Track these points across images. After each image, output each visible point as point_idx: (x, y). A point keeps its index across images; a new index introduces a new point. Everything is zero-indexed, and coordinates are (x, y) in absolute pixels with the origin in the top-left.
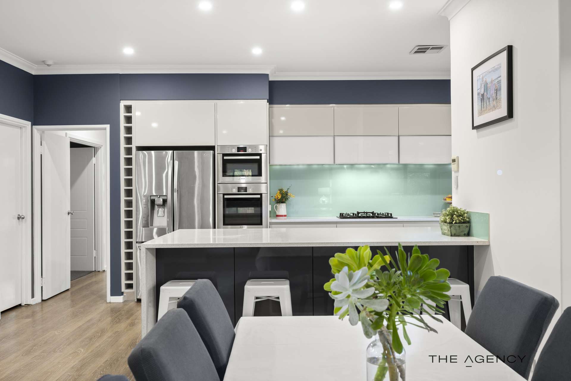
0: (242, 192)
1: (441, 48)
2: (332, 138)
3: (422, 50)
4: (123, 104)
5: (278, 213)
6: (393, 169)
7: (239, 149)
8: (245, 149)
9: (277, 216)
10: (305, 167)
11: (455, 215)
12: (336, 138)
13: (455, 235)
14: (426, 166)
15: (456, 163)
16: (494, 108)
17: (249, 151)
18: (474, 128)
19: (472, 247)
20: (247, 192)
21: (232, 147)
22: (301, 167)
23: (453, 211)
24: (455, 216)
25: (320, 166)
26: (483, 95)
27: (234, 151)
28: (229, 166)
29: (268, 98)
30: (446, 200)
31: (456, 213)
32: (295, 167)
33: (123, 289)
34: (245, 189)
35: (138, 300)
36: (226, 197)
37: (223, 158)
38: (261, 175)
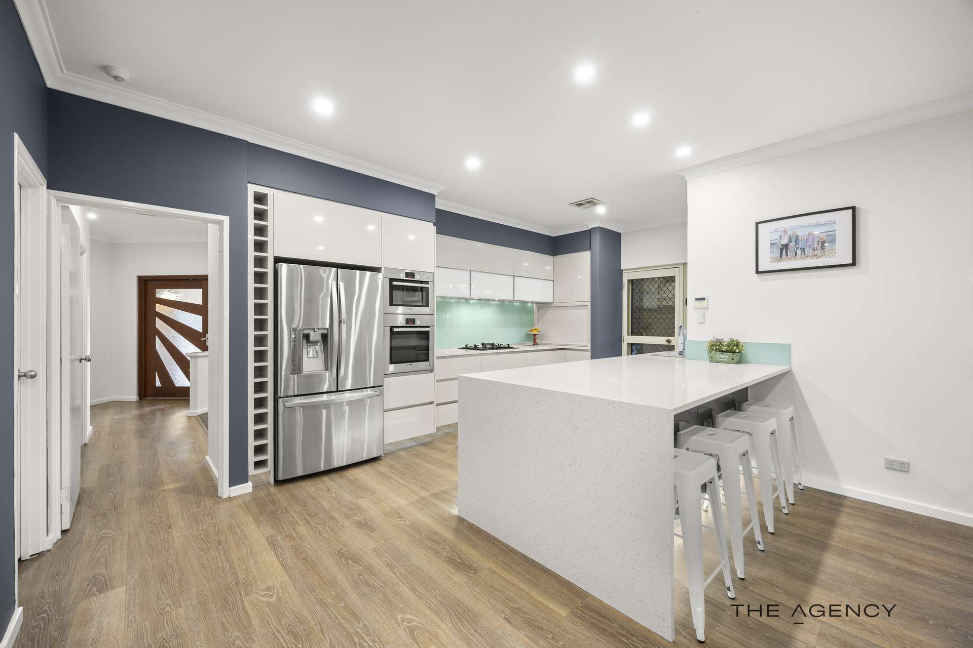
0: (410, 324)
4: (252, 189)
7: (407, 274)
8: (413, 275)
16: (816, 256)
17: (417, 278)
18: (757, 272)
20: (415, 324)
21: (401, 270)
26: (786, 245)
27: (403, 277)
29: (434, 222)
33: (252, 471)
34: (413, 321)
35: (277, 482)
36: (396, 330)
37: (390, 284)
38: (428, 306)
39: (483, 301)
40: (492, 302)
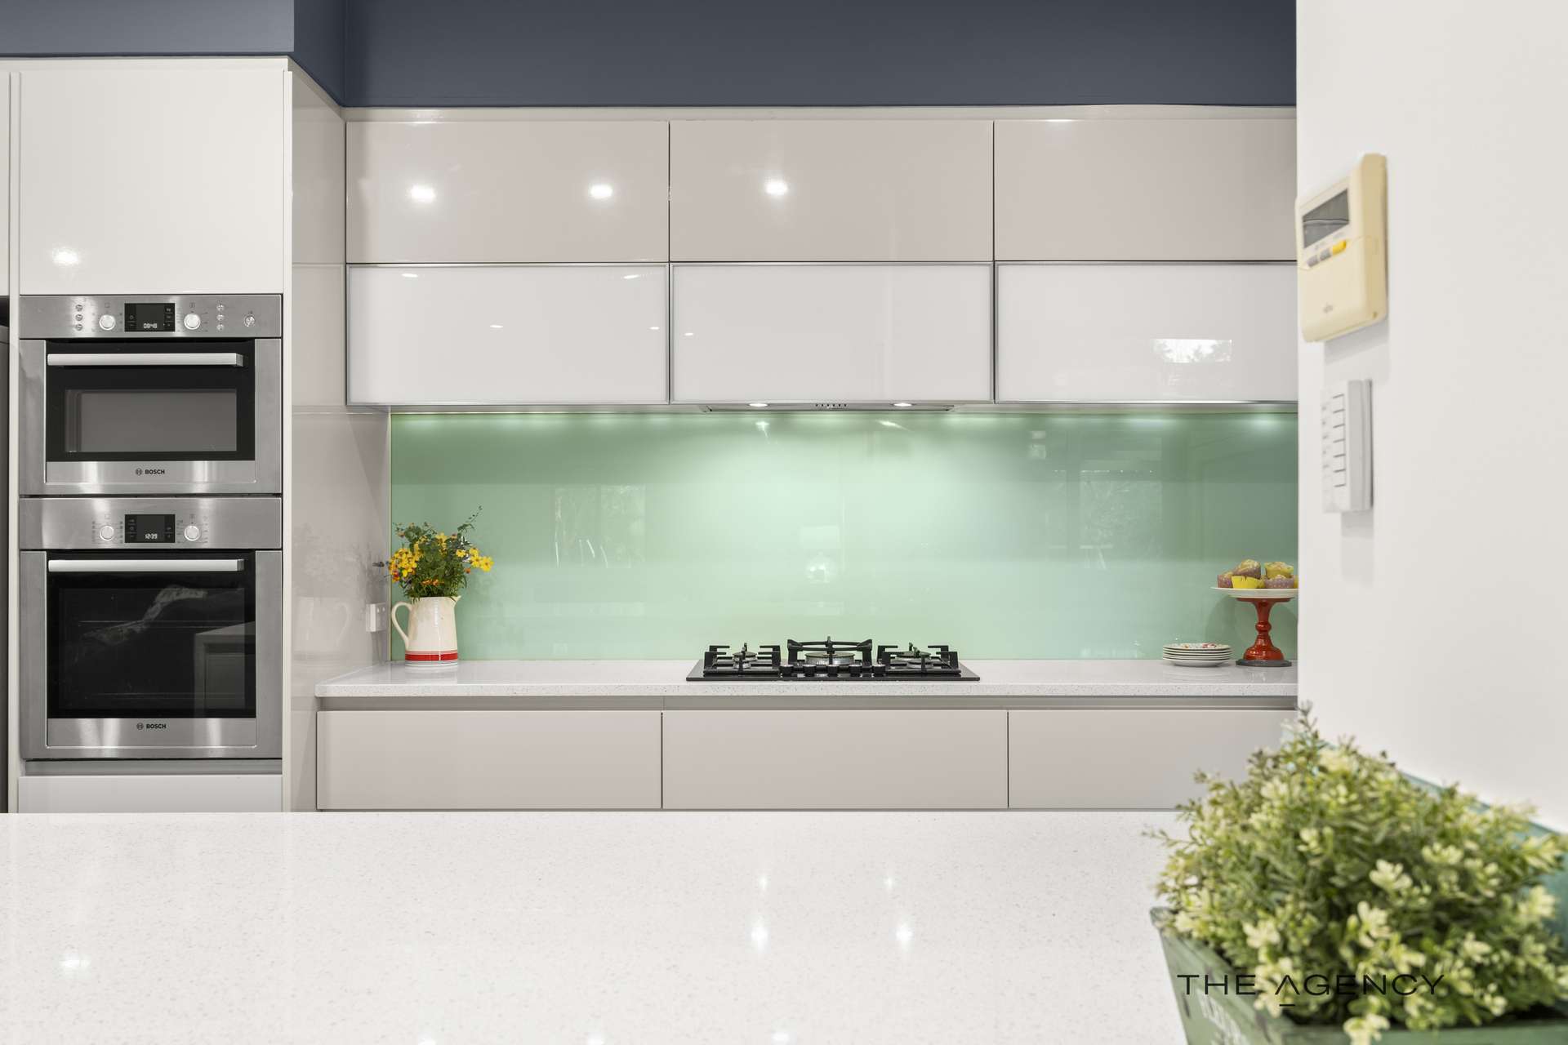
0: (151, 541)
2: (657, 275)
5: (419, 643)
7: (134, 314)
9: (412, 658)
10: (557, 422)
11: (1377, 895)
12: (680, 273)
15: (1353, 232)
17: (188, 324)
20: (173, 540)
21: (101, 301)
22: (538, 422)
24: (1371, 919)
25: (629, 421)
27: (110, 325)
28: (80, 401)
30: (1231, 586)
31: (1386, 873)
32: (511, 422)
34: (168, 527)
37: (52, 364)
38: (250, 456)
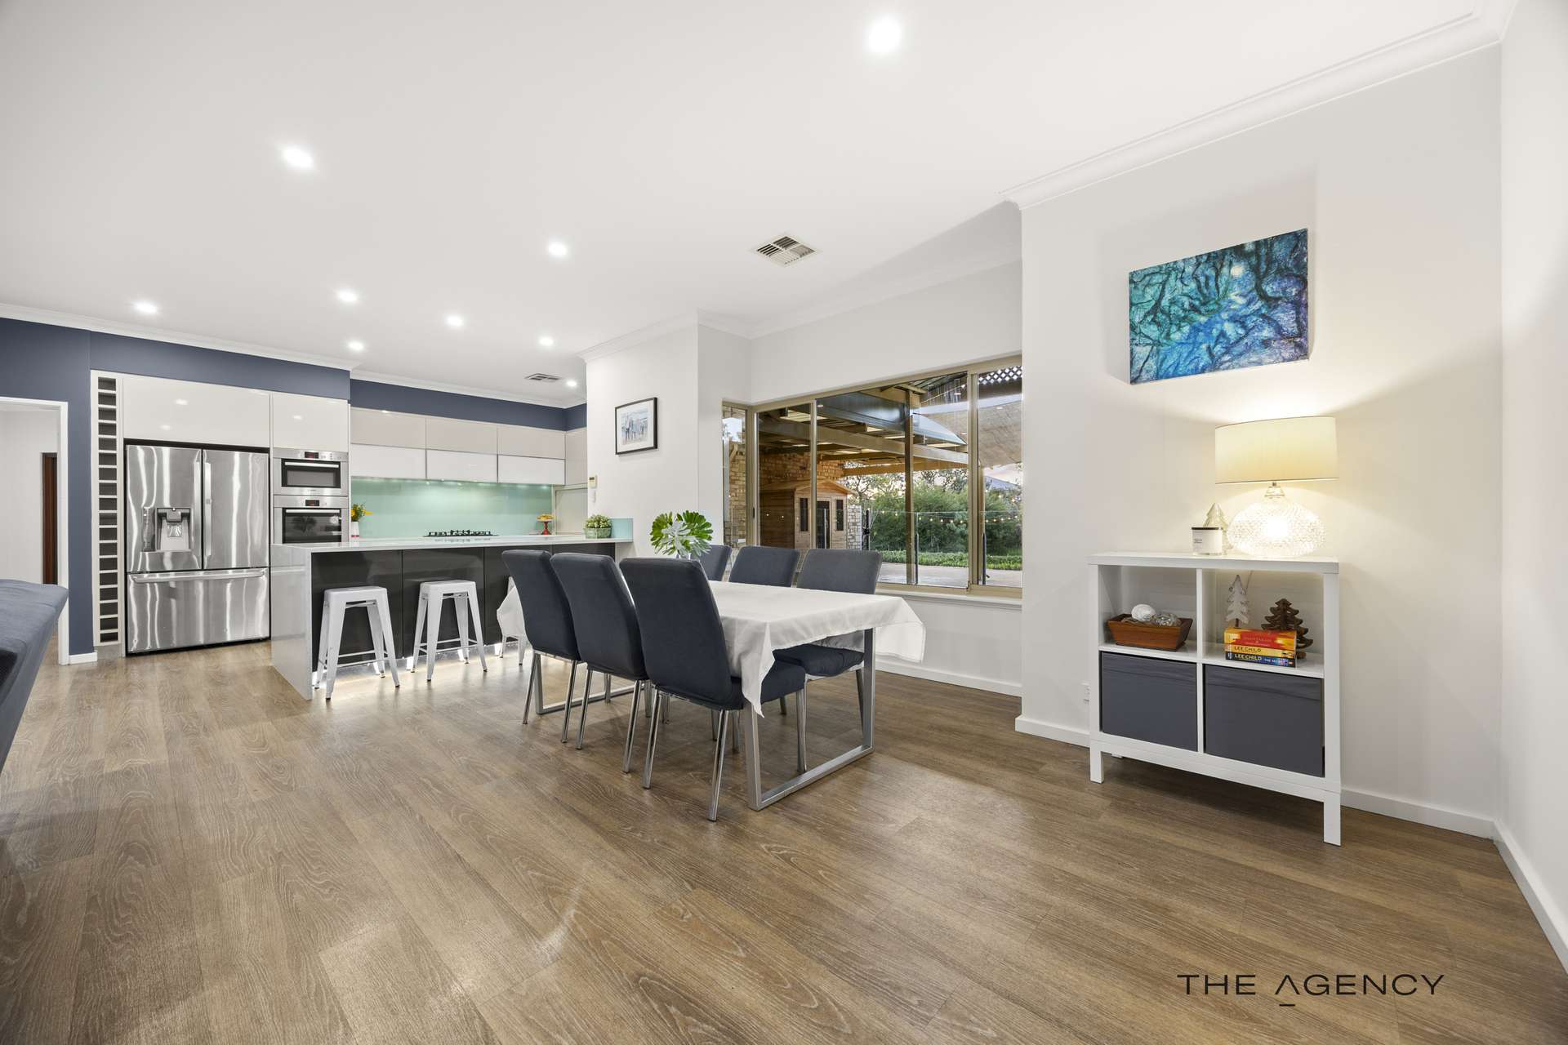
0: (312, 506)
1: (556, 379)
2: (424, 451)
3: (539, 378)
4: (95, 376)
6: (486, 488)
7: (307, 454)
8: (316, 455)
10: (383, 481)
12: (428, 451)
13: (601, 537)
14: (519, 486)
15: (593, 481)
16: (641, 440)
17: (323, 458)
18: (617, 453)
19: (614, 543)
20: (319, 506)
21: (298, 450)
22: (375, 481)
23: (600, 518)
26: (628, 430)
27: (301, 456)
28: (290, 474)
29: (349, 399)
30: (540, 519)
32: (369, 480)
33: (97, 641)
34: (317, 503)
35: (129, 655)
36: (288, 511)
37: (283, 464)
38: (340, 487)
39: (467, 484)
40: (481, 484)
